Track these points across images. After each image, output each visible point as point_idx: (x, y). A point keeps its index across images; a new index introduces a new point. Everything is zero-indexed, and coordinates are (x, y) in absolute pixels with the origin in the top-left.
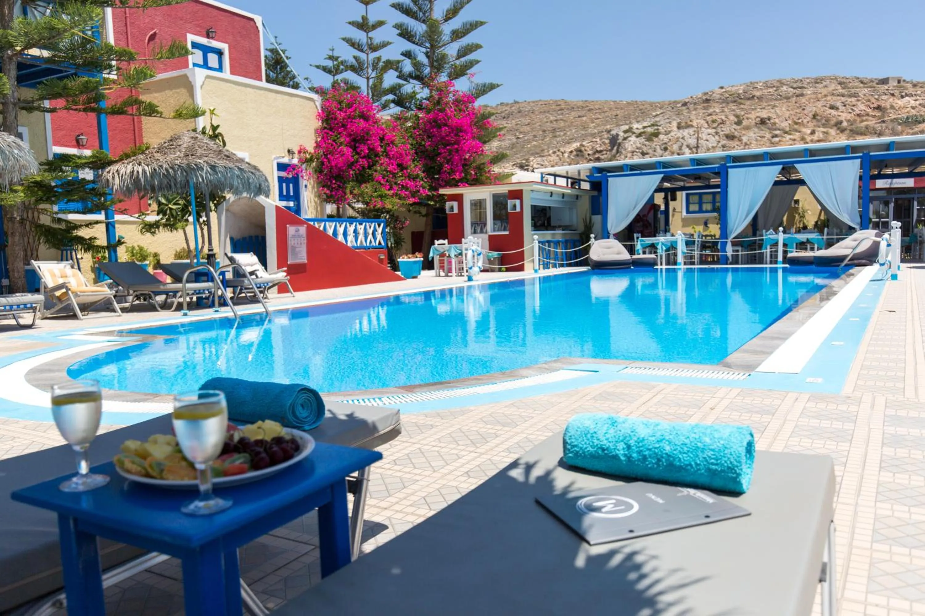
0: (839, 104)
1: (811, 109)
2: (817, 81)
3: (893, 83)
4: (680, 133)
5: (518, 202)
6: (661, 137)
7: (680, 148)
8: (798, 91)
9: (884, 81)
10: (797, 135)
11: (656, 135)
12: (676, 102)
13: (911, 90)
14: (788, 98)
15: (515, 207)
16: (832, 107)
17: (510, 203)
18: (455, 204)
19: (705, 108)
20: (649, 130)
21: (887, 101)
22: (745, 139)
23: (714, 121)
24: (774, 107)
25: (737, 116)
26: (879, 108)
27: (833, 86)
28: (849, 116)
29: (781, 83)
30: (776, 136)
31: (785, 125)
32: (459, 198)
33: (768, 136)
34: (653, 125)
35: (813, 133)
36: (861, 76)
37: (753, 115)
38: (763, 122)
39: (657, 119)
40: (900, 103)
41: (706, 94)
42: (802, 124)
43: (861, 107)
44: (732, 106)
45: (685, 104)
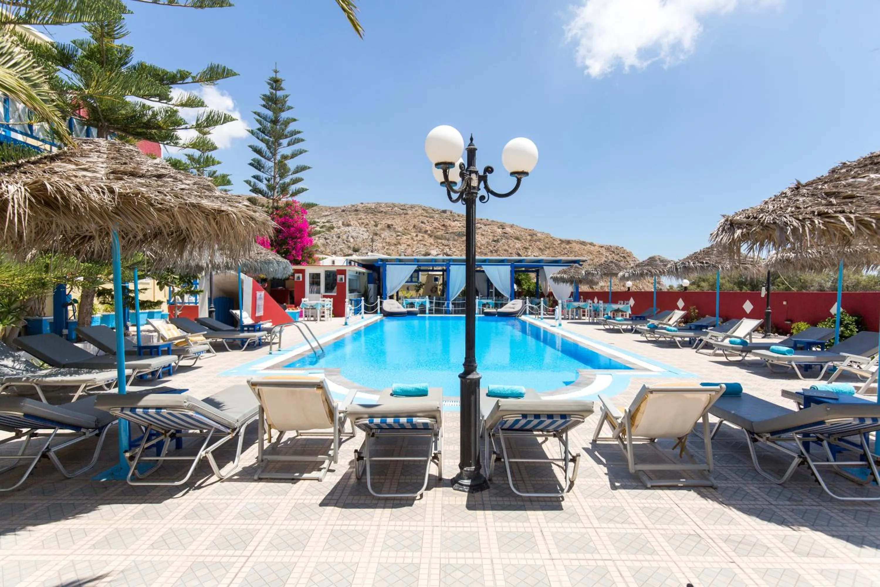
0: (425, 221)
1: (413, 222)
2: (412, 207)
3: (448, 213)
4: (347, 229)
5: (343, 276)
6: (336, 229)
7: (348, 237)
8: (405, 212)
9: (444, 212)
10: (409, 237)
11: (333, 228)
12: (338, 208)
13: (457, 218)
14: (400, 215)
15: (341, 279)
16: (422, 222)
17: (339, 277)
18: (301, 275)
19: (356, 215)
20: (327, 224)
21: (448, 223)
22: (383, 236)
23: (363, 223)
24: (394, 219)
25: (375, 222)
26: (444, 225)
27: (420, 211)
28: (431, 228)
29: (394, 206)
30: (398, 236)
31: (400, 229)
32: (302, 272)
33: (395, 235)
34: (328, 222)
35: (417, 236)
36: (433, 207)
37: (384, 222)
38: (389, 226)
39: (330, 218)
40: (453, 224)
41: (353, 206)
42: (408, 230)
43: (436, 224)
44: (371, 216)
45: (343, 211)
